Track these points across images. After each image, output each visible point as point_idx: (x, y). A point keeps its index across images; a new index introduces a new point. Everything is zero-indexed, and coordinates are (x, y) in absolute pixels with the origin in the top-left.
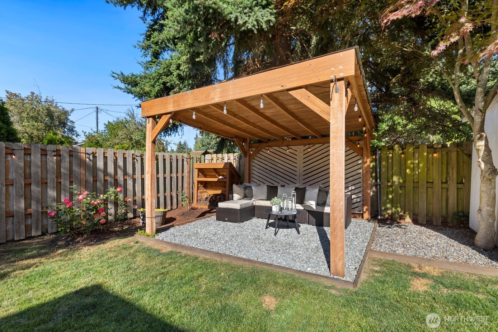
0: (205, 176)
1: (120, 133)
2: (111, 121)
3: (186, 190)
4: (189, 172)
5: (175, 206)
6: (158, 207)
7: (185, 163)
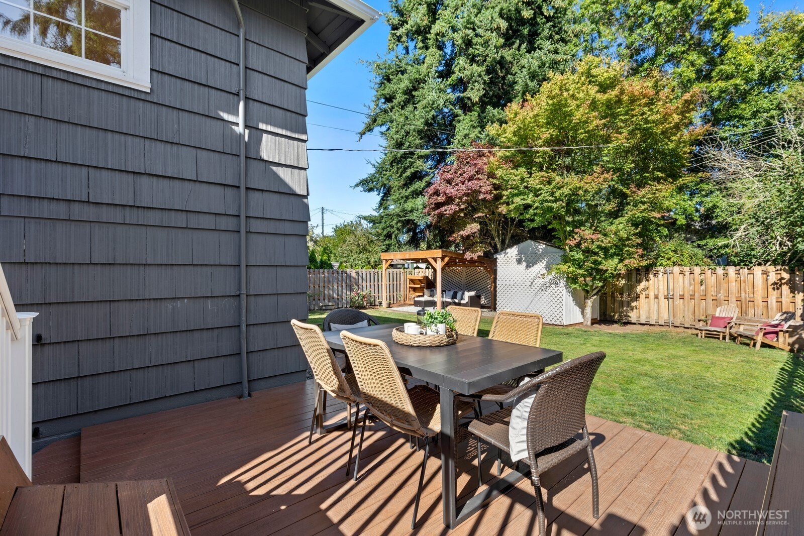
0: (414, 284)
3: (402, 293)
4: (404, 281)
5: (395, 302)
7: (402, 275)
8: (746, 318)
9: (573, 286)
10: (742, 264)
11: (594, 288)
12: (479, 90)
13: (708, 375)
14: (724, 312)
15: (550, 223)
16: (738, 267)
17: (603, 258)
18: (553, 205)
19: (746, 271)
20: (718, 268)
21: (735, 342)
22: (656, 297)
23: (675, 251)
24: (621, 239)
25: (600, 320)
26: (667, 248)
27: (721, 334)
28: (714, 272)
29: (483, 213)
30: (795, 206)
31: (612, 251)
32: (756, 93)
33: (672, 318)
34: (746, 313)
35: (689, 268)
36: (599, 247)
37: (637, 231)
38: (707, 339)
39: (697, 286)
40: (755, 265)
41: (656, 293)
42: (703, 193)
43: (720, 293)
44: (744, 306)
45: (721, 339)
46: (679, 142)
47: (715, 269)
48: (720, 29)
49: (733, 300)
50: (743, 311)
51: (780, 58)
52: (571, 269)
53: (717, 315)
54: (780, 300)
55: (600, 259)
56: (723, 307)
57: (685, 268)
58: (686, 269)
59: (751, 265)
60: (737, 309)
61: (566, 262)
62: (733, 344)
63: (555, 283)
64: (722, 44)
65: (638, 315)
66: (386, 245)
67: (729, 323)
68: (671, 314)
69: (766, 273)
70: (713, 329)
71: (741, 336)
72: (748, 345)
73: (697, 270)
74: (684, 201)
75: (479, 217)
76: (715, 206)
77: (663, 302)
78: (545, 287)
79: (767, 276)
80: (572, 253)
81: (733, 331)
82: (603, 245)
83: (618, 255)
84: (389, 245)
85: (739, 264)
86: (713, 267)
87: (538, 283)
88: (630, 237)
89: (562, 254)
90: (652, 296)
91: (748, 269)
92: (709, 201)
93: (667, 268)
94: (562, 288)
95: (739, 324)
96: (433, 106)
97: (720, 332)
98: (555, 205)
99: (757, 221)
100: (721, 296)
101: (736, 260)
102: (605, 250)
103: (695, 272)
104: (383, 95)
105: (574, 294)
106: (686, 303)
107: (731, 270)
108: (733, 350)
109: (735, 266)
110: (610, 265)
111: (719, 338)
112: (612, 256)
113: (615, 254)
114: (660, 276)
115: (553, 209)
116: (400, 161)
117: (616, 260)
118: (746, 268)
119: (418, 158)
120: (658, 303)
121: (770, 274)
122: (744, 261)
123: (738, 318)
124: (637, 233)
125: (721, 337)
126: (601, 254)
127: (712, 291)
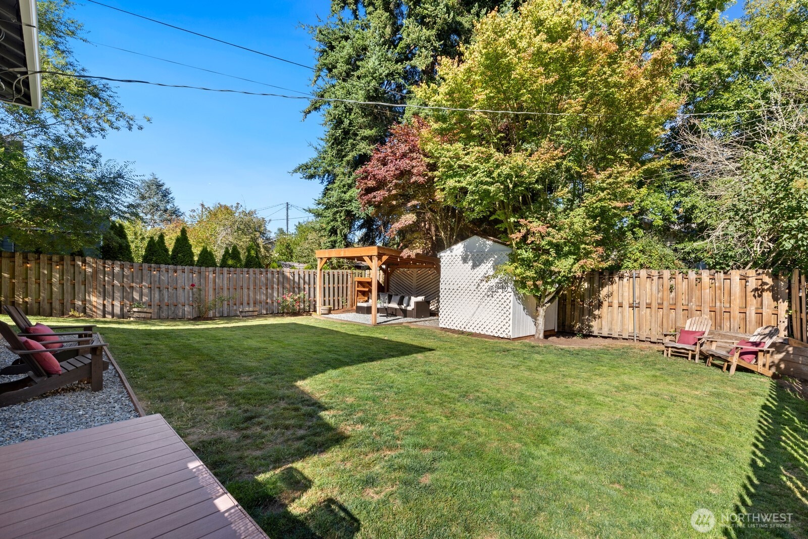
0: (363, 287)
1: (310, 237)
2: (301, 221)
3: (349, 296)
4: (352, 284)
6: (324, 305)
7: (349, 277)
8: (721, 332)
9: (522, 291)
10: (718, 267)
11: (547, 293)
12: (426, 57)
13: (661, 423)
14: (695, 325)
15: (492, 213)
16: (713, 271)
17: (555, 257)
18: (490, 188)
19: (722, 275)
20: (690, 271)
21: (705, 362)
22: (621, 306)
23: (643, 252)
24: (576, 234)
25: (558, 332)
26: (634, 247)
27: (690, 353)
28: (685, 276)
29: (418, 200)
30: (781, 196)
31: (566, 249)
32: (740, 82)
33: (637, 331)
34: (720, 327)
35: (657, 271)
36: (550, 243)
37: (595, 224)
38: (674, 358)
39: (667, 292)
40: (732, 269)
41: (620, 301)
42: (682, 192)
43: (691, 302)
44: (718, 318)
45: (690, 359)
46: (650, 119)
47: (687, 272)
48: (704, 8)
49: (706, 310)
50: (717, 324)
51: (767, 43)
52: (518, 271)
53: (687, 329)
54: (760, 311)
55: (551, 259)
56: (694, 318)
57: (653, 271)
58: (655, 273)
59: (728, 268)
60: (710, 321)
61: (513, 261)
62: (703, 366)
63: (503, 288)
64: (706, 26)
65: (600, 326)
66: (332, 241)
67: (699, 339)
68: (637, 326)
69: (744, 278)
70: (680, 346)
71: (713, 356)
72: (721, 367)
73: (667, 274)
74: (662, 200)
75: (415, 206)
76: (694, 207)
77: (628, 311)
78: (492, 291)
79: (746, 282)
80: (519, 251)
81: (704, 348)
82: (554, 241)
83: (574, 254)
84: (335, 242)
85: (714, 267)
86: (685, 271)
87: (484, 288)
88: (587, 232)
89: (510, 252)
90: (616, 305)
91: (725, 273)
92: (688, 202)
93: (633, 271)
94: (509, 294)
95: (712, 341)
96: (375, 75)
97: (688, 350)
98: (492, 189)
99: (737, 214)
100: (693, 306)
101: (711, 262)
102: (558, 247)
103: (664, 276)
104: (325, 64)
105: (524, 301)
106: (653, 313)
107: (705, 274)
108: (702, 376)
109: (710, 269)
110: (563, 266)
111: (687, 358)
112: (566, 255)
113: (570, 253)
114: (625, 280)
115: (490, 193)
116: (341, 142)
117: (571, 259)
118: (722, 271)
119: (362, 139)
120: (622, 313)
121: (750, 279)
122: (720, 264)
123: (711, 333)
124: (595, 227)
125: (690, 356)
126: (553, 252)
127: (683, 300)
